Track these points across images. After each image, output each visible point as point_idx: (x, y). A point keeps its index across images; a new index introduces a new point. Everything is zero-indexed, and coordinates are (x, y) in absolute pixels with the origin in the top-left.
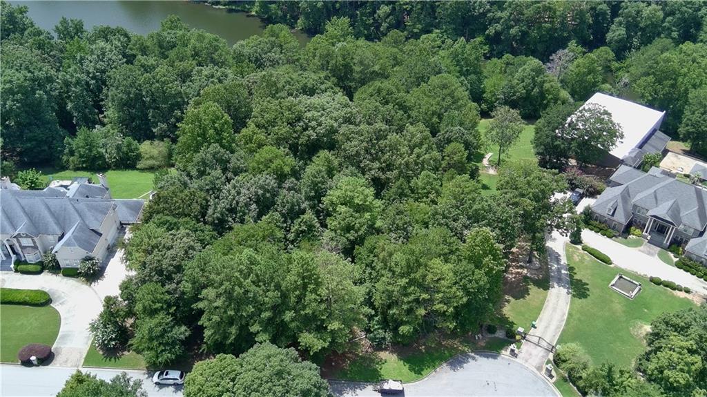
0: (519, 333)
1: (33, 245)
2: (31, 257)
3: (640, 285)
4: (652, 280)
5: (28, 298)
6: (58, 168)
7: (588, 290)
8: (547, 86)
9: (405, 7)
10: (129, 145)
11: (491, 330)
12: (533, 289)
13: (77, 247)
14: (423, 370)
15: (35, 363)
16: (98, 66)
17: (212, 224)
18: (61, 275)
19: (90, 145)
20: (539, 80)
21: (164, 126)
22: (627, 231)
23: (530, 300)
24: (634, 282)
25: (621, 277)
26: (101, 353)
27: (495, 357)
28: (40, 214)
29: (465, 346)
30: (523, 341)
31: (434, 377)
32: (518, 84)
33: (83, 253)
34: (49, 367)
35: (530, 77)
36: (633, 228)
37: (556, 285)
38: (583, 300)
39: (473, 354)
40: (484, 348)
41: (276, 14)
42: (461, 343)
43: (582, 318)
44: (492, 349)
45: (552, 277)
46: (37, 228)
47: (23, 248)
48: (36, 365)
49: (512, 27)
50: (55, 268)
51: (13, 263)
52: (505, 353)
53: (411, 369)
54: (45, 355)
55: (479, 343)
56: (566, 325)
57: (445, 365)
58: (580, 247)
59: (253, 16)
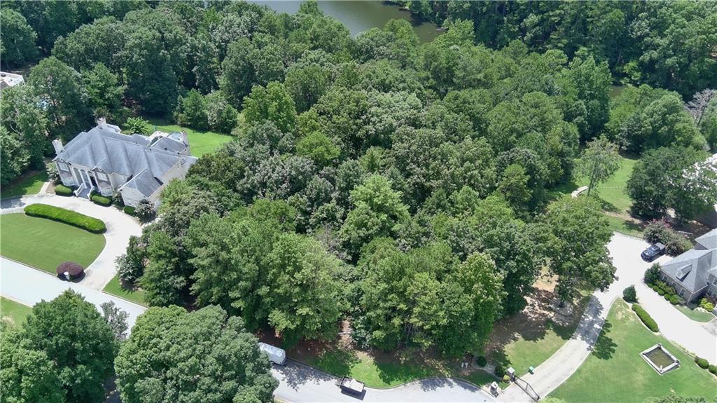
0: (508, 374)
1: (106, 180)
2: (104, 190)
3: (678, 362)
4: (697, 361)
5: (87, 224)
6: (168, 122)
7: (614, 351)
8: (679, 126)
9: (553, 19)
10: (229, 112)
11: (481, 362)
12: (551, 335)
13: (137, 189)
14: (392, 380)
15: (68, 278)
16: (224, 37)
17: (242, 193)
18: (123, 211)
19: (197, 106)
20: (670, 117)
22: (696, 302)
23: (541, 344)
24: (672, 357)
25: (659, 348)
26: (121, 283)
27: (473, 390)
28: (117, 156)
29: (447, 371)
30: (512, 383)
31: (401, 390)
32: (645, 118)
33: (141, 197)
34: (78, 284)
35: (660, 113)
36: (704, 299)
37: (579, 337)
38: (603, 361)
39: (451, 380)
40: (466, 378)
42: (444, 365)
43: (590, 379)
44: (474, 381)
45: (581, 328)
47: (100, 181)
48: (68, 280)
49: (670, 56)
50: (120, 204)
51: (90, 192)
52: (486, 389)
53: (381, 376)
54: (76, 273)
55: (463, 371)
56: (569, 380)
57: (417, 382)
58: (630, 305)
59: (406, 10)
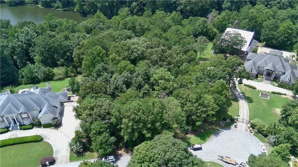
0: (235, 119)
1: (27, 116)
2: (27, 122)
3: (270, 95)
4: (272, 93)
5: (33, 139)
7: (252, 99)
8: (209, 27)
9: (143, 2)
10: (49, 70)
11: (225, 119)
12: (233, 103)
13: (50, 114)
14: (205, 139)
15: (48, 165)
16: (26, 38)
17: (110, 95)
18: (42, 127)
19: (31, 72)
20: (205, 25)
21: (63, 60)
22: (257, 77)
23: (234, 106)
24: (267, 94)
25: (262, 93)
26: (75, 155)
27: (229, 129)
29: (218, 127)
30: (237, 122)
31: (210, 140)
32: (198, 28)
33: (52, 116)
34: (54, 165)
35: (202, 24)
36: (259, 75)
37: (240, 100)
38: (252, 103)
39: (221, 130)
40: (224, 126)
41: (87, 10)
42: (215, 126)
43: (254, 110)
44: (227, 126)
45: (238, 97)
46: (28, 109)
47: (22, 118)
49: (187, 6)
50: (39, 125)
52: (233, 127)
53: (201, 139)
55: (222, 125)
56: (250, 113)
57: (212, 135)
58: (243, 85)
59: (76, 12)
